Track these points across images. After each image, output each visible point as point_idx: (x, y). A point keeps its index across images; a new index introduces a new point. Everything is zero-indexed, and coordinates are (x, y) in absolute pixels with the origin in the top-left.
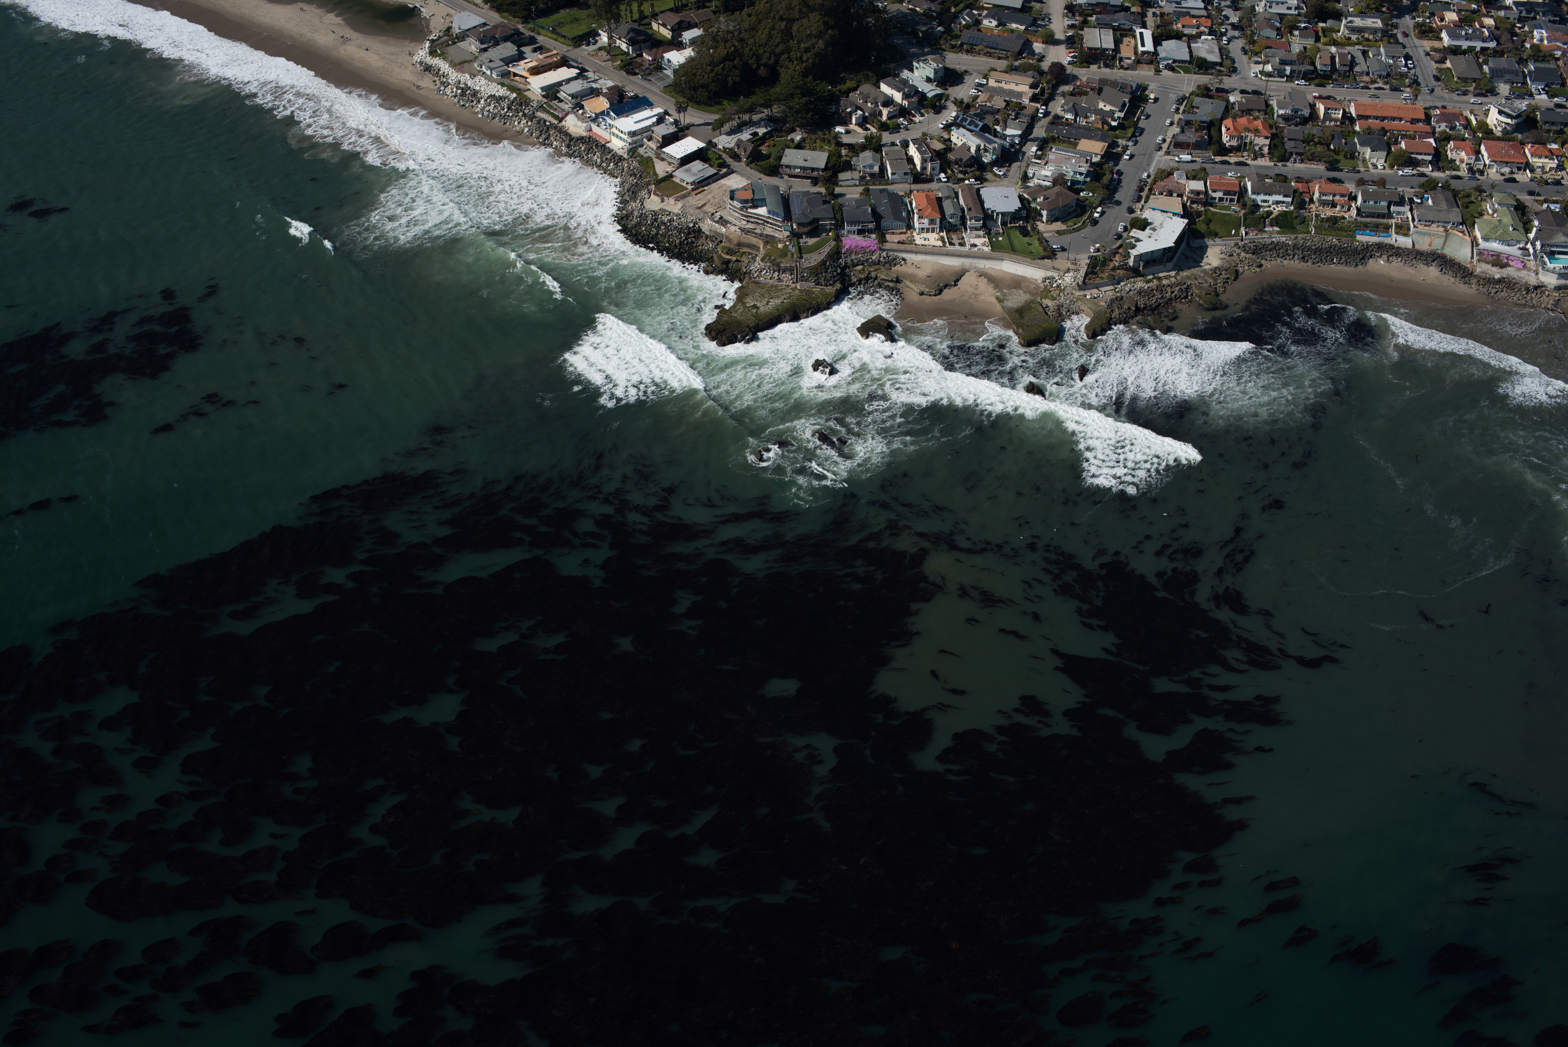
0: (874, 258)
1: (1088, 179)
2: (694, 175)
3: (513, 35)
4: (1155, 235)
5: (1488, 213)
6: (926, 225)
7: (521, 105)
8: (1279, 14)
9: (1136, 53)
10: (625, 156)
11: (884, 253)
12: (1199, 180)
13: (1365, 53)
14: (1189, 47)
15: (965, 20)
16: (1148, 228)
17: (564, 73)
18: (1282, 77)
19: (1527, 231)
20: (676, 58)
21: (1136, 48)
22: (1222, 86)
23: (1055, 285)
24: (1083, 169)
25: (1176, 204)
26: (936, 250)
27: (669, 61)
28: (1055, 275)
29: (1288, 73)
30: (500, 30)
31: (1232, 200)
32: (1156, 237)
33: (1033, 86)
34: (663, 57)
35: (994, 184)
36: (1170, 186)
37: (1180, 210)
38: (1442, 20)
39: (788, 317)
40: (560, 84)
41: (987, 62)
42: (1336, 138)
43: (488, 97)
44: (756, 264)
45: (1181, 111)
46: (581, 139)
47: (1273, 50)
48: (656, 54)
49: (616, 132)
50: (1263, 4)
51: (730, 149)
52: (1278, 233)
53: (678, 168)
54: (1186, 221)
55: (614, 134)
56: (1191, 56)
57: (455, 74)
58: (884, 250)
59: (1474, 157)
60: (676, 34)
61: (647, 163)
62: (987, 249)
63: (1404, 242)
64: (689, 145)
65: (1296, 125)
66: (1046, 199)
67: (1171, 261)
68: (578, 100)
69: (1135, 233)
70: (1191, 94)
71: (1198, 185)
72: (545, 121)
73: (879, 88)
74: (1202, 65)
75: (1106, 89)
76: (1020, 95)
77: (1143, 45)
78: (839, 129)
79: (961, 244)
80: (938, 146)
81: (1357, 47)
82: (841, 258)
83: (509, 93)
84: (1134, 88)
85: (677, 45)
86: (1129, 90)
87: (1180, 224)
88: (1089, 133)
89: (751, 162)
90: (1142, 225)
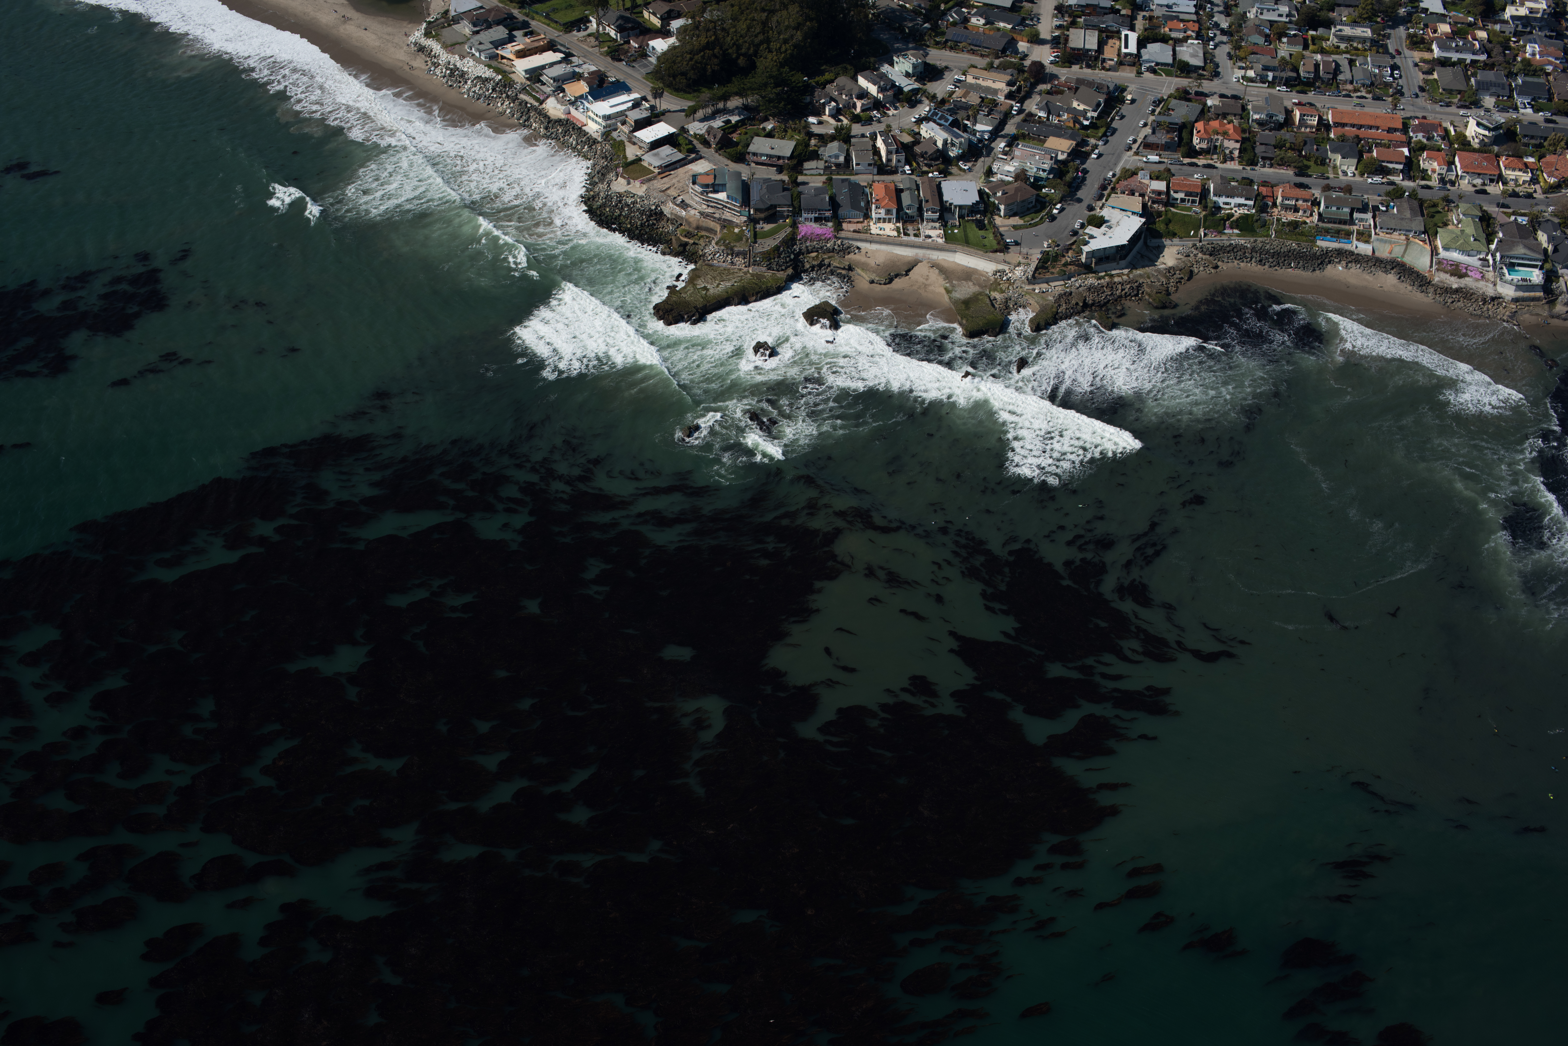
0: (828, 245)
1: (1051, 176)
2: (662, 159)
3: (505, 19)
4: (1110, 233)
5: (1453, 224)
6: (883, 215)
7: (505, 86)
8: (1270, 21)
9: (1119, 55)
10: (599, 139)
11: (839, 242)
12: (1162, 180)
13: (1351, 62)
14: (1174, 51)
15: (952, 17)
17: (550, 57)
18: (1264, 83)
19: (1489, 242)
20: (660, 45)
21: (1120, 50)
22: (1200, 90)
23: (1005, 278)
24: (1046, 166)
26: (890, 240)
27: (653, 48)
28: (1006, 268)
29: (1270, 79)
30: (493, 13)
31: (1194, 202)
32: (1111, 235)
33: (1010, 84)
34: (648, 45)
35: (957, 178)
36: (1133, 187)
37: (1139, 209)
38: (1435, 31)
39: (736, 300)
40: (543, 67)
41: (969, 59)
42: (1308, 144)
43: (475, 79)
44: (711, 247)
45: (1156, 113)
46: (559, 121)
47: (1258, 56)
48: (642, 41)
49: (592, 115)
50: (1254, 10)
51: (701, 136)
52: (1238, 235)
54: (1143, 220)
55: (590, 117)
57: (445, 55)
58: (839, 238)
59: (1446, 168)
60: (665, 22)
61: (619, 146)
62: (941, 241)
63: (1364, 249)
64: (661, 129)
65: (1270, 130)
66: (1004, 193)
67: (1124, 259)
68: (560, 84)
69: (1090, 230)
70: (1169, 97)
71: (1161, 186)
72: (527, 103)
73: (857, 81)
74: (1184, 69)
75: (1082, 89)
76: (995, 92)
77: (1126, 47)
78: (812, 120)
79: (916, 235)
80: (907, 139)
81: (1344, 56)
82: (796, 244)
83: (494, 75)
84: (1111, 88)
85: (664, 33)
86: (1105, 90)
88: (1059, 131)
89: (720, 149)
90: (1099, 223)
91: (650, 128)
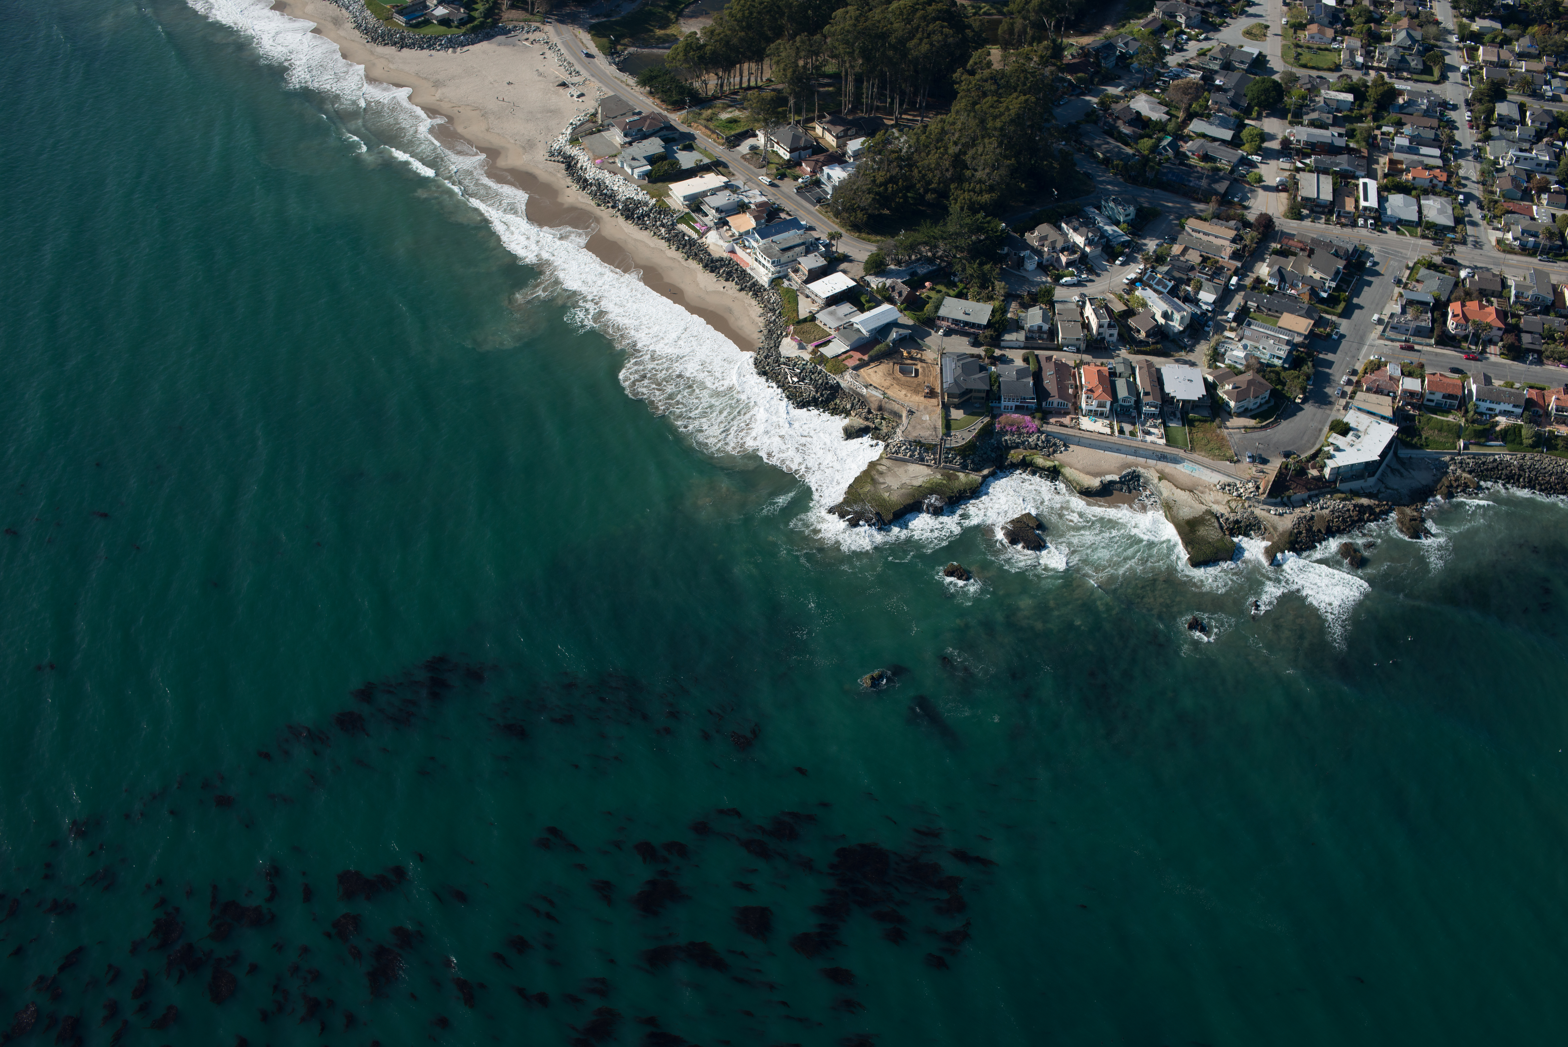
0: (1030, 440)
1: (1287, 365)
2: (840, 319)
3: (662, 129)
4: (1357, 444)
6: (1094, 408)
7: (660, 213)
8: (1525, 171)
9: (1357, 207)
10: (766, 286)
11: (1043, 437)
12: (1416, 377)
14: (1419, 205)
16: (1351, 433)
17: (712, 180)
18: (1523, 250)
20: (835, 175)
21: (1357, 201)
22: (1452, 256)
23: (1235, 494)
24: (1281, 351)
25: (1385, 406)
26: (1103, 441)
27: (829, 178)
28: (1237, 481)
29: (1530, 246)
30: (648, 121)
31: (1451, 405)
32: (1359, 447)
33: (1234, 240)
34: (822, 172)
35: (1178, 360)
36: (1381, 382)
37: (1389, 413)
40: (704, 194)
44: (895, 438)
45: (1402, 284)
46: (721, 260)
47: (1516, 216)
48: (816, 167)
49: (759, 258)
50: (1509, 157)
52: (1503, 449)
53: (822, 309)
54: (1396, 428)
55: (756, 260)
56: (1420, 218)
57: (594, 170)
58: (1042, 433)
60: (840, 142)
61: (790, 298)
62: (1161, 442)
64: (838, 282)
65: (1535, 314)
66: (1234, 386)
67: (1373, 476)
68: (723, 215)
69: (1334, 439)
70: (1415, 264)
71: (1414, 384)
72: (684, 235)
73: (1060, 228)
74: (1431, 229)
75: (1318, 251)
76: (1219, 250)
77: (1366, 199)
80: (1119, 307)
82: (994, 437)
83: (648, 197)
84: (1350, 251)
85: (840, 156)
86: (1345, 254)
87: (1389, 431)
88: (1294, 305)
89: (905, 309)
90: (1344, 430)
91: (826, 279)
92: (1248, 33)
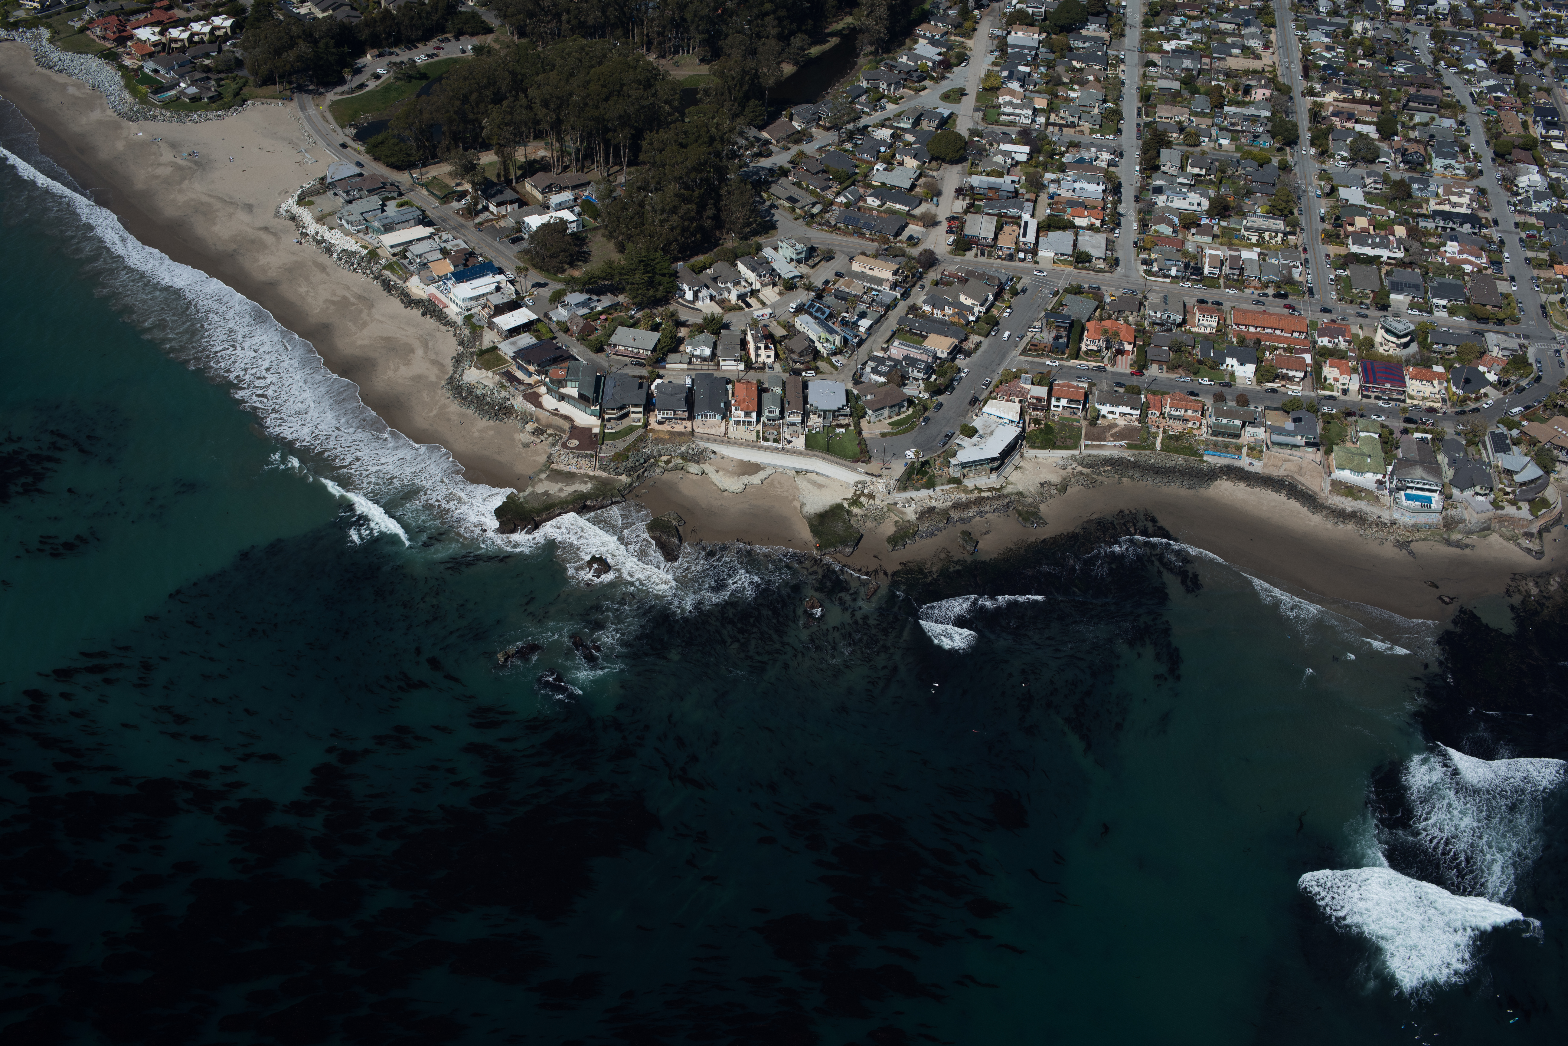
0: (682, 449)
2: (519, 347)
3: (382, 187)
4: (981, 443)
5: (1351, 440)
6: (742, 418)
7: (370, 261)
8: (1180, 210)
9: (1015, 243)
10: (459, 323)
11: (694, 445)
12: (1044, 385)
13: (1261, 257)
14: (1075, 240)
15: (847, 198)
16: (977, 435)
17: (419, 232)
18: (1167, 277)
19: (1387, 462)
20: (536, 221)
21: (1017, 237)
23: (865, 491)
25: (1014, 410)
26: (748, 443)
27: (528, 224)
28: (868, 480)
30: (368, 182)
31: (1076, 410)
32: (982, 446)
33: (895, 273)
34: (525, 219)
35: (827, 375)
36: (1013, 391)
37: (1016, 417)
38: (1352, 225)
40: (410, 243)
44: (556, 448)
46: (421, 301)
48: (519, 216)
49: (454, 297)
50: (1164, 197)
51: (564, 323)
53: (504, 340)
54: (1019, 429)
55: (451, 299)
56: (1075, 249)
57: (314, 225)
58: (694, 441)
59: (1348, 377)
60: (545, 196)
61: (478, 331)
62: (802, 447)
63: (1255, 465)
64: (521, 316)
65: (1167, 331)
66: (874, 397)
68: (425, 261)
69: (960, 440)
70: (1064, 290)
71: (1041, 391)
72: (390, 280)
73: (736, 267)
74: (1083, 260)
77: (1024, 235)
80: (780, 332)
81: (1255, 249)
82: (647, 446)
83: (361, 248)
84: (1003, 281)
85: (542, 208)
87: (1012, 431)
88: (942, 328)
89: (582, 338)
90: (971, 432)
91: (510, 314)
92: (946, 97)
